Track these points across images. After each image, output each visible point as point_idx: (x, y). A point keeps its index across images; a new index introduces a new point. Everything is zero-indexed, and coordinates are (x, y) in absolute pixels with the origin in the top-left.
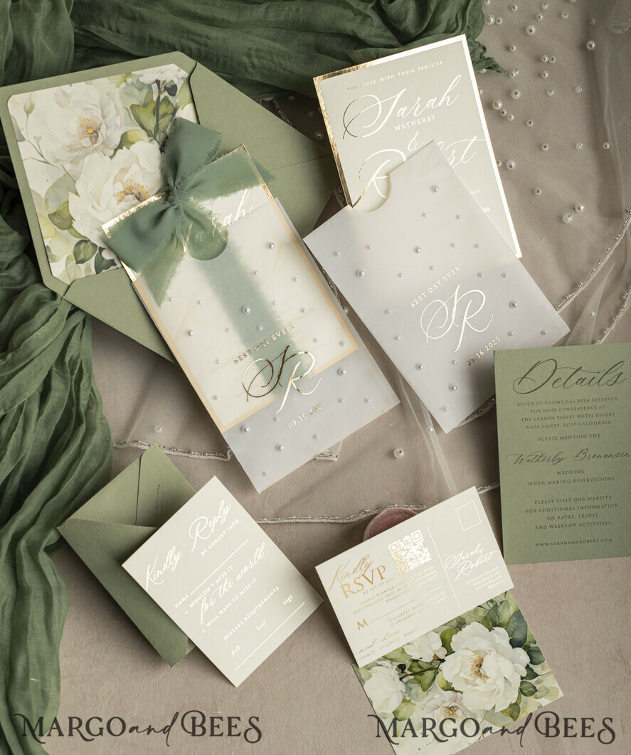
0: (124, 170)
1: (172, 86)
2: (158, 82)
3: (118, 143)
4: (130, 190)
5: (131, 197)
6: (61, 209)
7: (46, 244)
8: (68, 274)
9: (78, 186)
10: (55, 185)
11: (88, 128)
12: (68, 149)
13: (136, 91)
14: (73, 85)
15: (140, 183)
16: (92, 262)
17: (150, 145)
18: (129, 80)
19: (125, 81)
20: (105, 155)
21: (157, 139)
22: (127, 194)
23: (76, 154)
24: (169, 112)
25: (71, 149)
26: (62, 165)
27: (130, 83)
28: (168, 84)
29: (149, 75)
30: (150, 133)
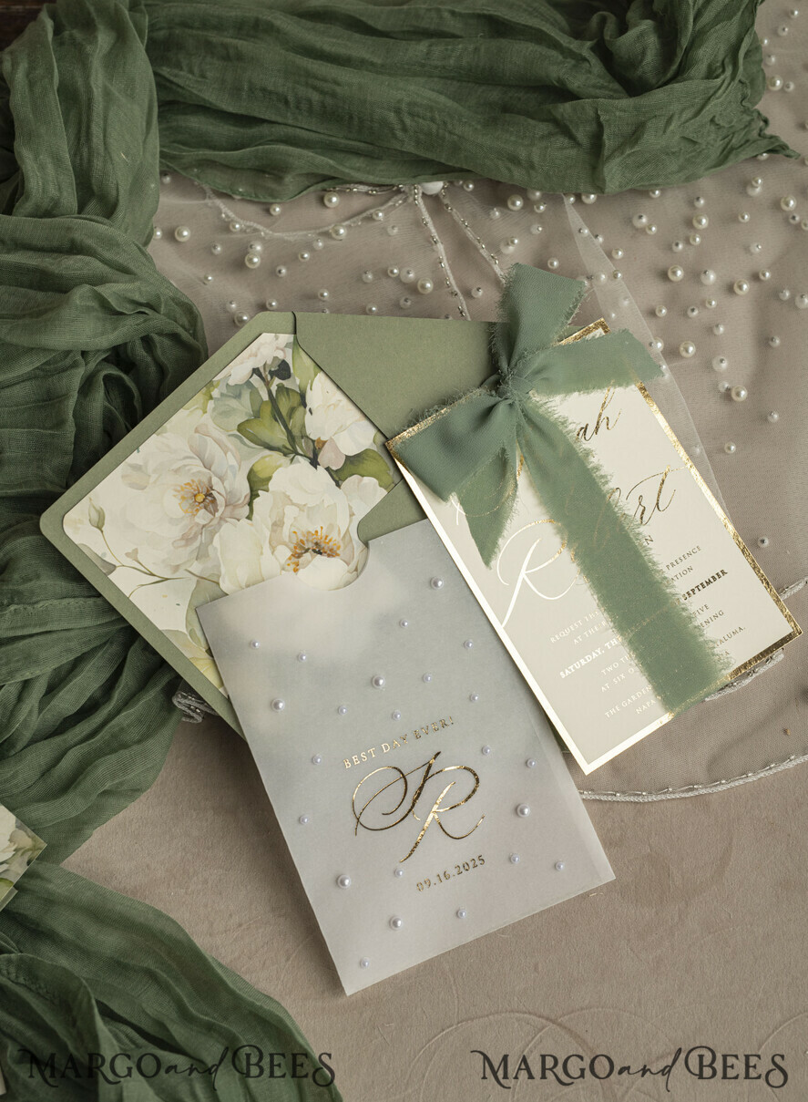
0: (277, 525)
1: (279, 365)
2: (256, 371)
3: (248, 491)
4: (302, 548)
5: (307, 556)
9: (225, 585)
10: (192, 605)
11: (195, 496)
12: (183, 543)
13: (233, 403)
14: (141, 448)
15: (311, 530)
17: (292, 466)
18: (215, 393)
19: (211, 398)
20: (239, 520)
21: (300, 452)
22: (299, 556)
23: (197, 544)
24: (295, 405)
25: (187, 539)
26: (186, 570)
27: (219, 396)
28: (271, 365)
29: (238, 371)
30: (285, 450)
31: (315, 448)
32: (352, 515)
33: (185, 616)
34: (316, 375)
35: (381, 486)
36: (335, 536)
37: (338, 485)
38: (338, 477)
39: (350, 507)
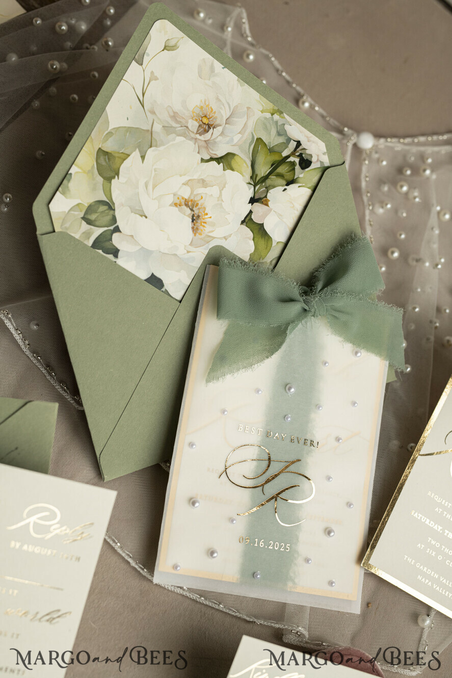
0: (203, 183)
1: (307, 159)
2: (299, 144)
3: (219, 156)
4: (193, 207)
5: (188, 211)
6: (116, 155)
7: (73, 171)
8: (64, 219)
9: (150, 153)
10: (129, 130)
11: (205, 116)
12: (172, 114)
13: (274, 132)
14: (226, 69)
15: (207, 209)
16: (97, 232)
17: (246, 186)
18: (276, 117)
19: (272, 114)
20: (198, 153)
21: (257, 188)
22: (187, 205)
23: (174, 125)
24: (286, 177)
25: (175, 116)
26: (154, 120)
27: (275, 120)
28: (306, 154)
29: (296, 131)
30: (255, 176)
31: (262, 198)
32: (225, 238)
33: (121, 126)
34: (308, 188)
35: (250, 255)
36: (207, 229)
37: (243, 222)
38: (248, 220)
39: (230, 236)
